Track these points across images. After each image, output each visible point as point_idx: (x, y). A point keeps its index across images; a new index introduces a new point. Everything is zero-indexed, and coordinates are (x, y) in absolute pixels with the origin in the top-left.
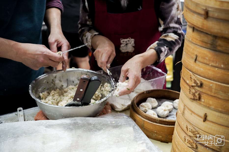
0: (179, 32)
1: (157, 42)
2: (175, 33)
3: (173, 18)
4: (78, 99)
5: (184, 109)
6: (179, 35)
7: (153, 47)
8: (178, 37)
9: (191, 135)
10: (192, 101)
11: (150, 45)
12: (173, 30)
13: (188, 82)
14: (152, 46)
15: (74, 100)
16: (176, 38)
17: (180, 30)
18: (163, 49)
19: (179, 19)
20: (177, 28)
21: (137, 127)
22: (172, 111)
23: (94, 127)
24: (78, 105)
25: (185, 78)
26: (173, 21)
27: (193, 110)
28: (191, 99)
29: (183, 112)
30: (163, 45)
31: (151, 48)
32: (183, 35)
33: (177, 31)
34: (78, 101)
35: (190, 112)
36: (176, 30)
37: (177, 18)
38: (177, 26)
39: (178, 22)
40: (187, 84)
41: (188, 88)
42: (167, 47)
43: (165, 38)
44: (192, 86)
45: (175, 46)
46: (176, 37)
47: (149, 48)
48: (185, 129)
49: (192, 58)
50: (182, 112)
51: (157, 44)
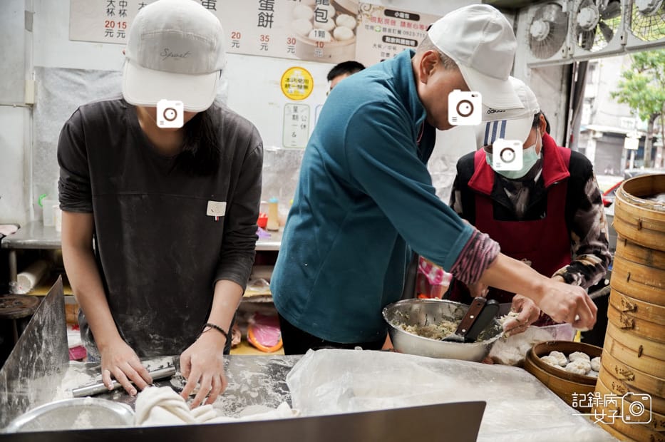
0: (604, 253)
1: (568, 266)
2: (598, 254)
3: (594, 233)
4: (464, 331)
5: (613, 345)
6: (603, 258)
7: (560, 273)
8: (601, 260)
9: (622, 377)
10: (624, 332)
11: (557, 270)
12: (593, 250)
13: (618, 307)
14: (559, 271)
15: (456, 333)
16: (597, 262)
17: (605, 250)
18: (575, 277)
19: (603, 234)
20: (601, 248)
21: (539, 383)
22: (589, 372)
23: (480, 374)
24: (459, 341)
25: (614, 304)
26: (595, 237)
27: (624, 344)
28: (622, 328)
29: (612, 350)
30: (576, 271)
31: (557, 275)
32: (610, 258)
33: (600, 252)
34: (462, 334)
35: (621, 347)
36: (598, 250)
37: (601, 233)
38: (600, 244)
39: (602, 238)
40: (618, 310)
41: (619, 315)
42: (581, 274)
43: (581, 261)
44: (624, 312)
45: (594, 274)
46: (598, 260)
47: (554, 274)
48: (613, 372)
49: (624, 277)
50: (610, 351)
51: (567, 268)
